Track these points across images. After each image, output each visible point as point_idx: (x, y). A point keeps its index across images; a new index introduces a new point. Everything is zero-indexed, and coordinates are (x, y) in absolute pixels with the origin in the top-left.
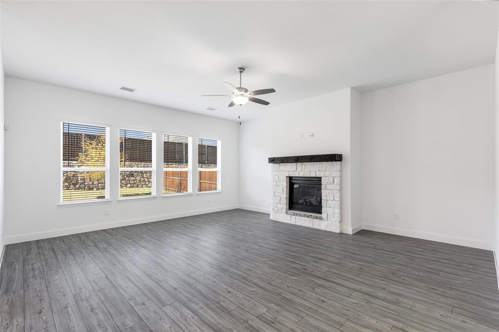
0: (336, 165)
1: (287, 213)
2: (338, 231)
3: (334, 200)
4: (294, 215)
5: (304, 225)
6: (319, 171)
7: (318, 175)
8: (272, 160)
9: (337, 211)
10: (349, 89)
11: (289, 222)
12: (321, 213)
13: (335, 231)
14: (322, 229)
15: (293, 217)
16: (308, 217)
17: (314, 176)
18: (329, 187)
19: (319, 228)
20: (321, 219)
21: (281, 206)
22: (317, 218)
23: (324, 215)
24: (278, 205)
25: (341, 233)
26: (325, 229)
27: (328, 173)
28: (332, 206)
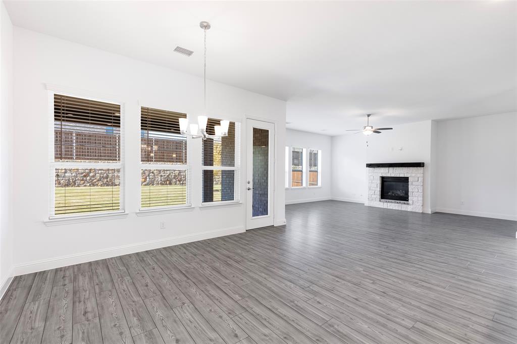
0: (420, 169)
1: (380, 201)
2: (421, 212)
3: (418, 192)
4: (386, 202)
5: (394, 209)
6: (407, 173)
7: (406, 176)
8: (369, 166)
9: (421, 199)
10: (430, 121)
11: (382, 207)
12: (408, 201)
13: (419, 212)
14: (409, 210)
15: (385, 203)
16: (397, 203)
17: (403, 176)
18: (414, 183)
19: (406, 210)
20: (408, 204)
21: (375, 196)
22: (405, 204)
23: (410, 202)
24: (373, 196)
25: (422, 213)
26: (411, 211)
27: (413, 175)
28: (417, 196)
